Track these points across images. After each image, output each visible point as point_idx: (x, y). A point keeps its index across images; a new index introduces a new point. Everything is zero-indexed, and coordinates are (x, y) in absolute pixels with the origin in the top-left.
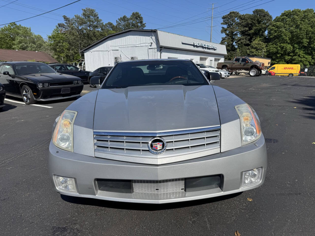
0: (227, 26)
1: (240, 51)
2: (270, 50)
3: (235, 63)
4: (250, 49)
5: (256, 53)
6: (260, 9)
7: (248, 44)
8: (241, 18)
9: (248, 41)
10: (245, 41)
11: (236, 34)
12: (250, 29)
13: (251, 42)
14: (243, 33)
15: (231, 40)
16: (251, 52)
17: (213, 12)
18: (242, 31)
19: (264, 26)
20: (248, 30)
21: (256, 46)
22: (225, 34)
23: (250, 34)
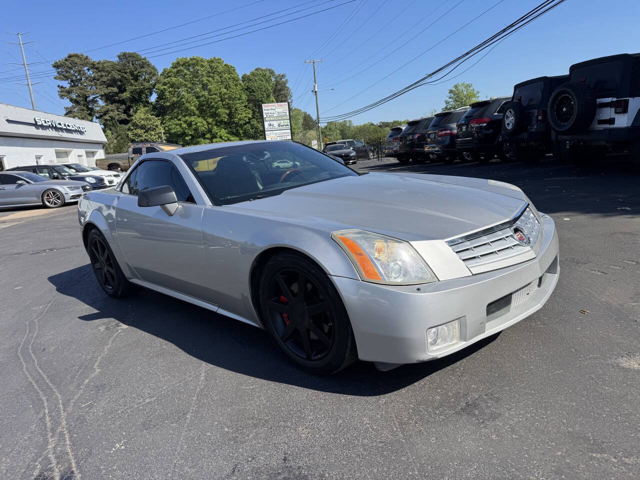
0: (68, 83)
1: (112, 134)
2: (170, 129)
3: (134, 158)
4: (132, 130)
5: (145, 136)
6: (131, 52)
7: (125, 120)
8: (97, 68)
9: (124, 113)
10: (118, 115)
11: (94, 101)
12: (122, 90)
13: (130, 116)
14: (109, 98)
15: (88, 112)
16: (136, 135)
17: (23, 52)
18: (105, 94)
19: (147, 85)
20: (118, 91)
21: (143, 122)
22: (68, 100)
23: (123, 100)
